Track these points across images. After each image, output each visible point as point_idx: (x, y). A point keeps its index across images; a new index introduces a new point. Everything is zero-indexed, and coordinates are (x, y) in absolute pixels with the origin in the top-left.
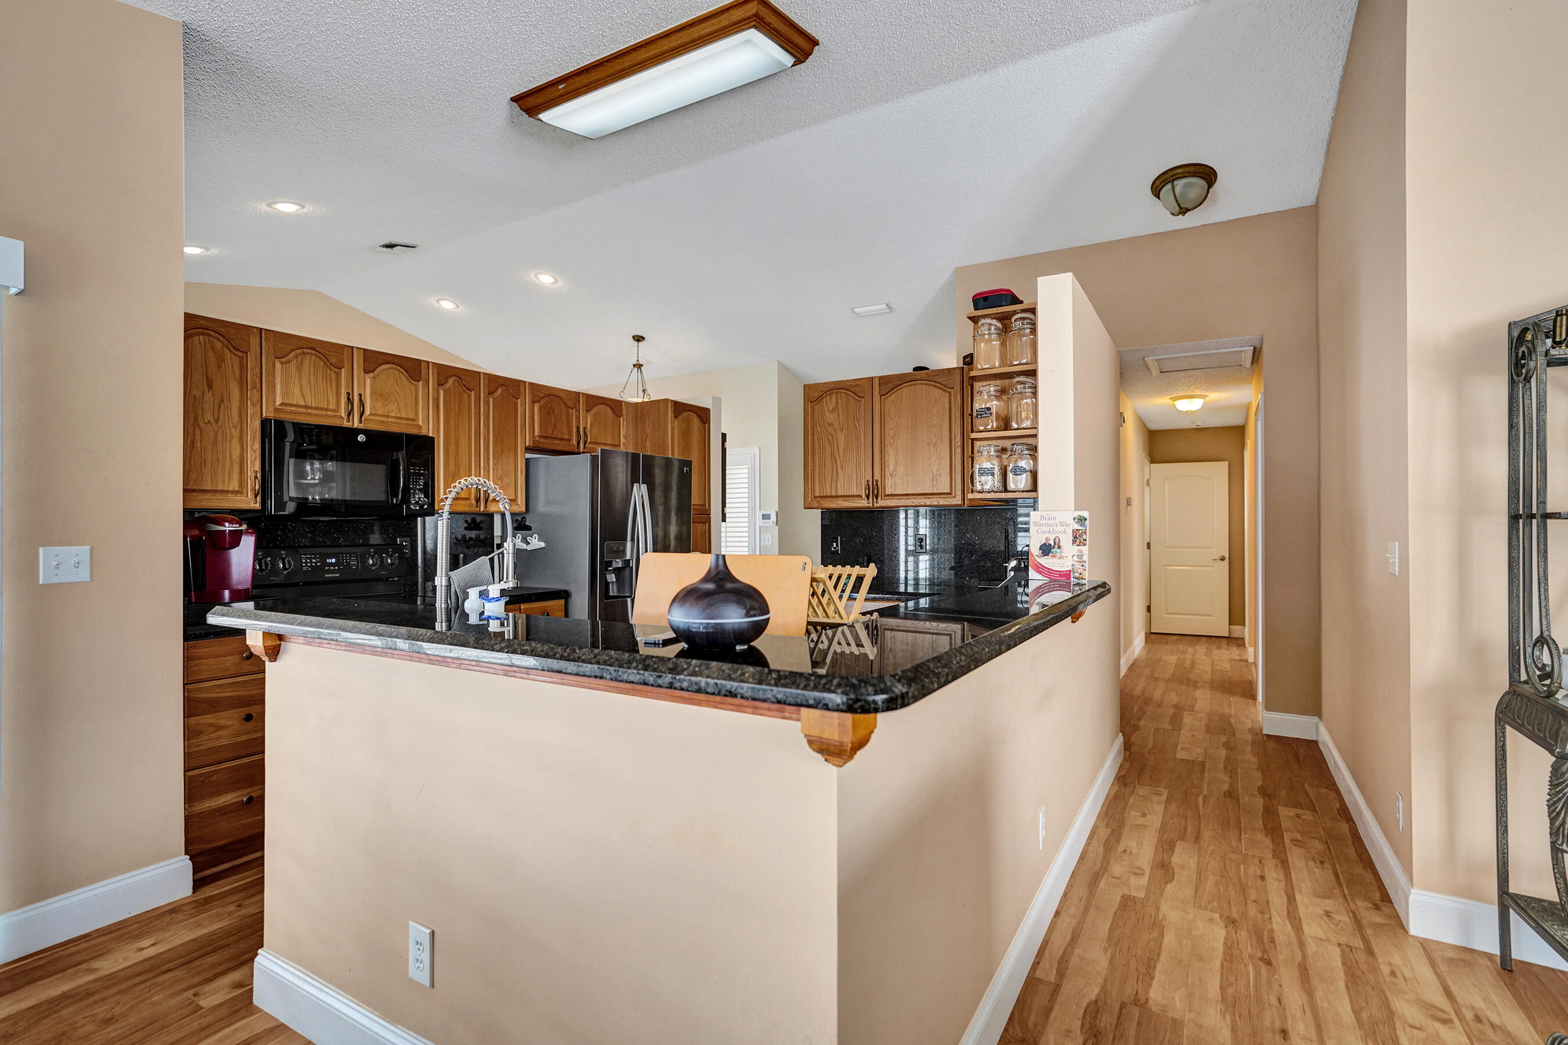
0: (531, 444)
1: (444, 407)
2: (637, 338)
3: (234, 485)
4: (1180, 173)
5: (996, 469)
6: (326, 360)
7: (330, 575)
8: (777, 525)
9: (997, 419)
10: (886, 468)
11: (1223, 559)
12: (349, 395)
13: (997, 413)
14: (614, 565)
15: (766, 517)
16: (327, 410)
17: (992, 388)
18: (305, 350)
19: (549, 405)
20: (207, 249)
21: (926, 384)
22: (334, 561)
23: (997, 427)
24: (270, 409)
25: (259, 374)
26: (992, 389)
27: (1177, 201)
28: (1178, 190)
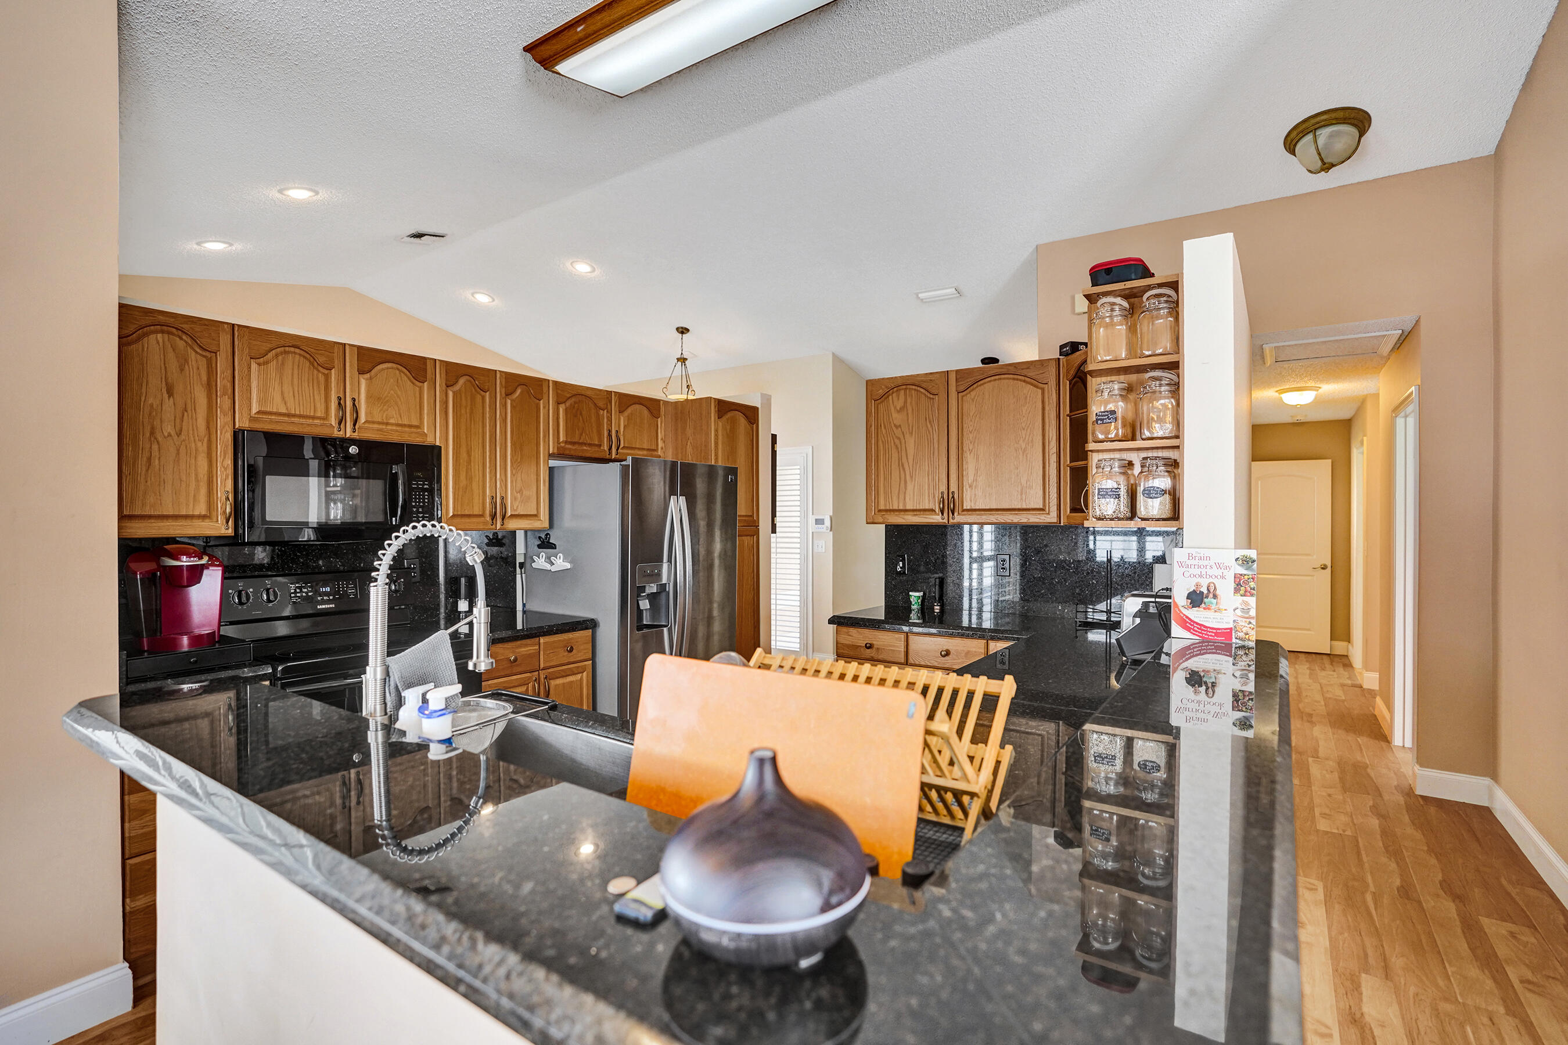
0: (556, 451)
1: (453, 411)
2: (681, 330)
3: (201, 509)
4: (1326, 120)
5: (1122, 489)
6: (313, 362)
7: (324, 606)
8: (831, 530)
9: (1124, 426)
10: (964, 478)
11: (1324, 568)
12: (340, 399)
13: (1123, 418)
14: (648, 590)
15: (819, 522)
16: (313, 418)
17: (1116, 385)
18: (287, 348)
19: (576, 405)
20: (231, 245)
21: (1014, 379)
22: (328, 589)
23: (1124, 435)
24: (244, 419)
25: (230, 378)
26: (1116, 387)
27: (1319, 154)
28: (1321, 141)
